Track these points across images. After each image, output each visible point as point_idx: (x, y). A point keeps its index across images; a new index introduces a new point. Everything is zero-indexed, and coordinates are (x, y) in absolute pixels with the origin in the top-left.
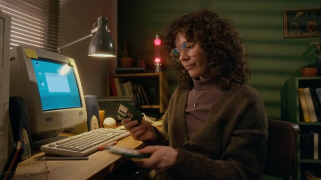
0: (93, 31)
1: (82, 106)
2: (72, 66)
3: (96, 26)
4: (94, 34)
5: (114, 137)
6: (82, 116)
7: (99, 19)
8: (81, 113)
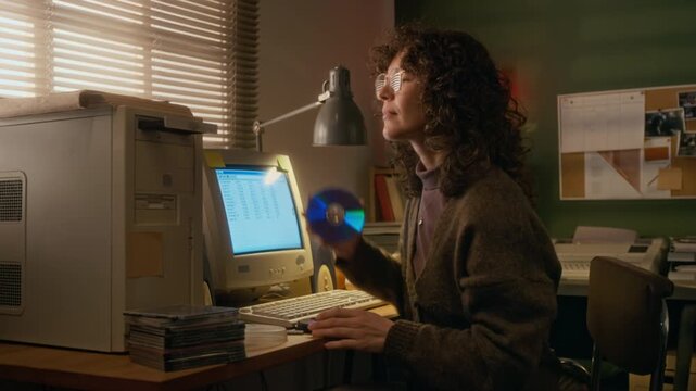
0: (322, 97)
1: (302, 247)
2: (285, 171)
3: (327, 88)
4: (324, 102)
5: (354, 303)
6: (302, 265)
7: (332, 73)
8: (300, 260)
